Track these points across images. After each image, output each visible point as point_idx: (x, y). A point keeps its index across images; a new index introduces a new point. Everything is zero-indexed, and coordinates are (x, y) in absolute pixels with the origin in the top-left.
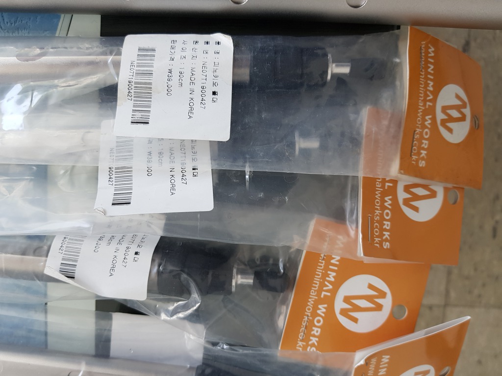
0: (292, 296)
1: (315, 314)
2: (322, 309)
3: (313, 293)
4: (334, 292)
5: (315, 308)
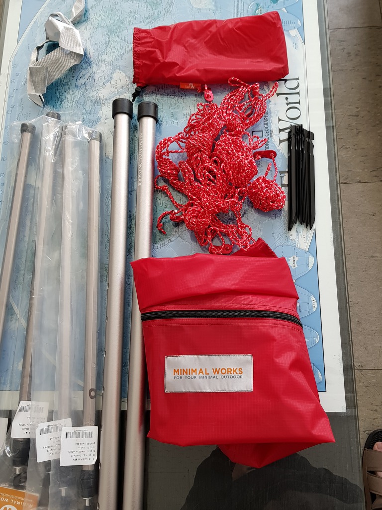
0: (12, 488)
1: (5, 498)
2: (7, 500)
3: (13, 496)
4: (13, 504)
5: (7, 498)
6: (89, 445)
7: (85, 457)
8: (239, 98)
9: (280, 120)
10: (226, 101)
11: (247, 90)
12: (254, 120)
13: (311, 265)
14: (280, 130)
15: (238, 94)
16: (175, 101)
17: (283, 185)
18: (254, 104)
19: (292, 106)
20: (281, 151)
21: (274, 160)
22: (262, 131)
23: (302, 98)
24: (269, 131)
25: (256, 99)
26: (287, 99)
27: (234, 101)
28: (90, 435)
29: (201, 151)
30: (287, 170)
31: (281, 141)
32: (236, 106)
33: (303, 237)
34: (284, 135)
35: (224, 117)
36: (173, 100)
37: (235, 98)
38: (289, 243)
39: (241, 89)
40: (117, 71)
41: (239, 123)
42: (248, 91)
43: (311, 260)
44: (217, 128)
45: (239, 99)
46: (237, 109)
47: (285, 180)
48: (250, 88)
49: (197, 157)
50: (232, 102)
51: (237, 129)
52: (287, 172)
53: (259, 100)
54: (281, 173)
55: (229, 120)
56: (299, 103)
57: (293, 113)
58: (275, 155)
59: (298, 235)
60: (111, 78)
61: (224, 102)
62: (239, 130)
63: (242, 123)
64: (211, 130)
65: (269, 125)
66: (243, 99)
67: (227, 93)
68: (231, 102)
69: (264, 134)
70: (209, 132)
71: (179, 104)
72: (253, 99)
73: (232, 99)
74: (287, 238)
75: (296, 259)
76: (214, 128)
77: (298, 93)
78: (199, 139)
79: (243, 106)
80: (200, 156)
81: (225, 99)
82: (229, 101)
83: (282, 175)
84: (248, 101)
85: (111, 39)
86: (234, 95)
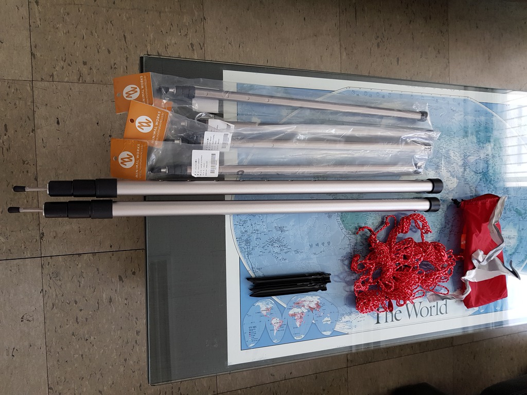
6: (205, 171)
7: (197, 168)
9: (421, 303)
13: (325, 333)
19: (429, 310)
23: (435, 317)
26: (434, 306)
28: (212, 172)
33: (344, 325)
38: (340, 317)
40: (458, 181)
43: (328, 333)
56: (431, 315)
60: (453, 177)
75: (329, 323)
77: (437, 314)
85: (479, 175)
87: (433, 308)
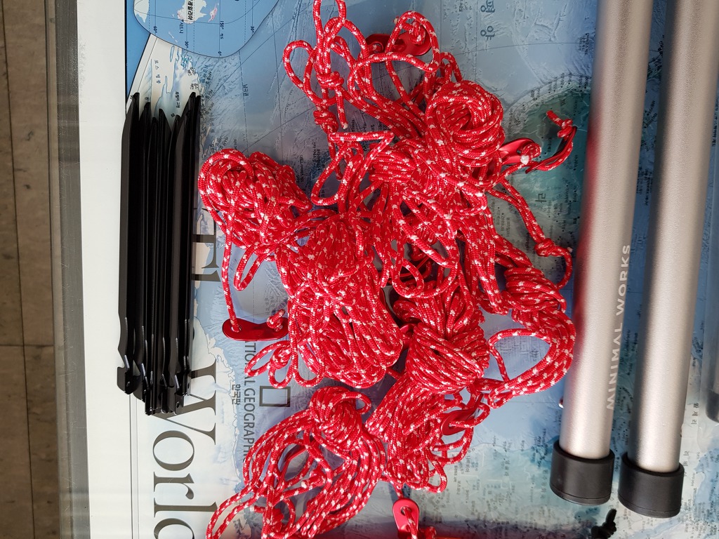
8: (320, 503)
9: (212, 434)
10: (360, 495)
11: (298, 527)
12: (281, 432)
14: (211, 403)
15: (324, 515)
16: (495, 508)
17: (212, 239)
18: (279, 482)
19: (176, 473)
20: (213, 341)
21: (232, 312)
22: (261, 404)
23: (148, 495)
24: (243, 404)
25: (273, 498)
26: (190, 494)
27: (335, 495)
29: (446, 336)
30: (197, 284)
31: (211, 371)
32: (330, 481)
33: (162, 79)
34: (200, 388)
35: (366, 448)
36: (502, 508)
37: (333, 503)
38: (201, 63)
39: (315, 528)
41: (326, 423)
42: (295, 524)
44: (392, 411)
45: (322, 501)
46: (327, 470)
47: (203, 254)
48: (289, 531)
49: (458, 318)
50: (342, 491)
51: (331, 405)
52: (197, 277)
53: (265, 493)
54: (214, 278)
55: (353, 436)
56: (158, 480)
57: (174, 451)
58: (227, 328)
59: (176, 85)
61: (364, 495)
62: (327, 404)
63: (315, 425)
64: (410, 404)
65: (242, 423)
66: (310, 502)
67: (352, 522)
68: (345, 494)
69: (257, 397)
70: (416, 399)
71: (488, 497)
72: (282, 498)
73: (341, 502)
74: (207, 79)
75: (183, 13)
76: (401, 409)
77: (158, 508)
78: (450, 372)
79: (312, 479)
80: (450, 321)
81: (360, 503)
82: (349, 496)
83: (211, 271)
84: (297, 493)
86: (334, 513)
87: (183, 488)
